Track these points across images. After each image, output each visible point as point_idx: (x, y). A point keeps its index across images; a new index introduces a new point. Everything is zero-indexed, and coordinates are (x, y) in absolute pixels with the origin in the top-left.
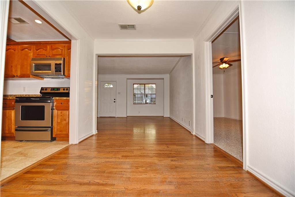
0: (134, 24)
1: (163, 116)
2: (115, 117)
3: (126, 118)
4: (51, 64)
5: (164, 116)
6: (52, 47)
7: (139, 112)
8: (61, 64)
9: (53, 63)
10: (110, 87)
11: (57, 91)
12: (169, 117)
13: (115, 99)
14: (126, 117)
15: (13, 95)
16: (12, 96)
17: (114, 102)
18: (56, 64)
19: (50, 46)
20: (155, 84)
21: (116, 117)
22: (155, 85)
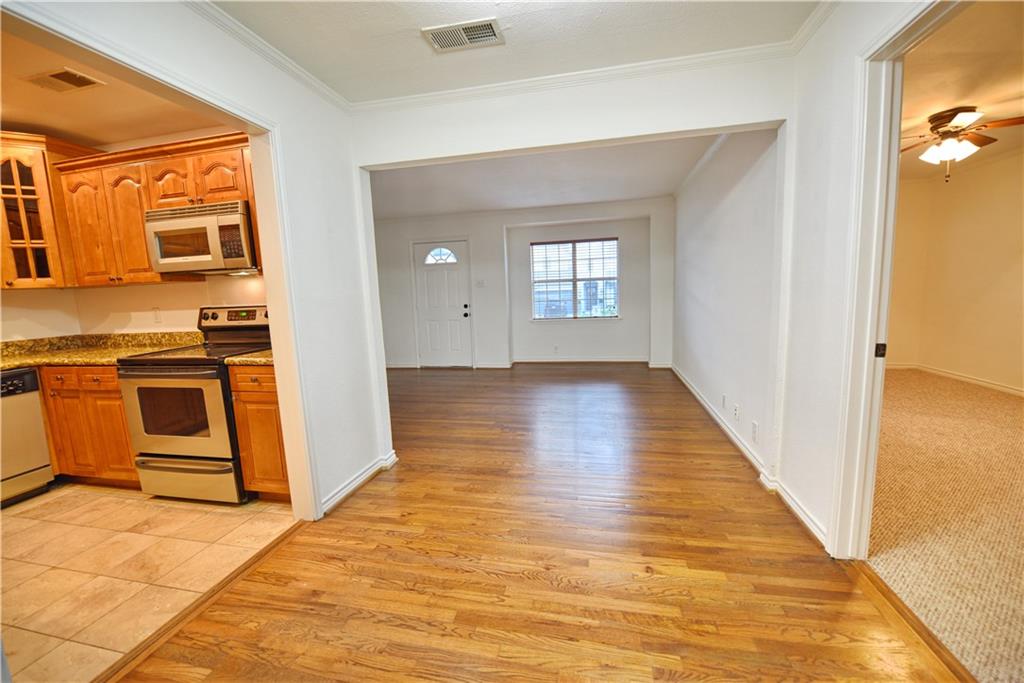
0: (493, 18)
1: (646, 364)
2: (471, 369)
3: (508, 372)
4: (205, 228)
5: (651, 366)
6: (200, 160)
7: (556, 348)
8: (236, 227)
9: (211, 224)
10: (446, 264)
11: (248, 319)
12: (670, 370)
13: (466, 306)
14: (509, 366)
15: (128, 335)
16: (127, 338)
17: (466, 315)
18: (222, 228)
19: (196, 157)
20: (616, 239)
21: (474, 367)
22: (615, 242)
